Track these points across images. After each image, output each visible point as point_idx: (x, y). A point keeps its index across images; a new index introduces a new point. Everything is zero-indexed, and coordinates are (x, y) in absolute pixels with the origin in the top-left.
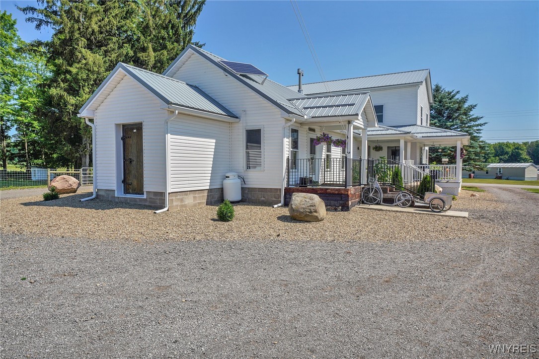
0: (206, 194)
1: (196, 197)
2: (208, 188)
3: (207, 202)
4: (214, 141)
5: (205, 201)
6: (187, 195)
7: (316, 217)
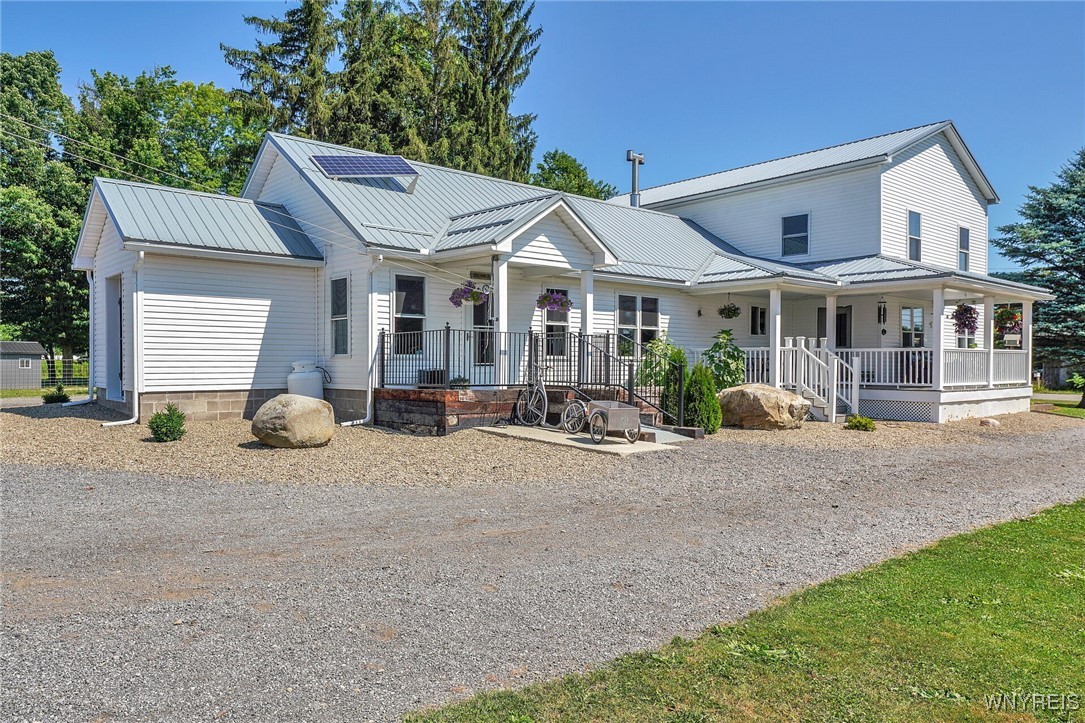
0: (244, 398)
1: (216, 403)
2: (249, 387)
3: (244, 413)
4: (269, 303)
5: (242, 412)
6: (188, 398)
7: (286, 440)
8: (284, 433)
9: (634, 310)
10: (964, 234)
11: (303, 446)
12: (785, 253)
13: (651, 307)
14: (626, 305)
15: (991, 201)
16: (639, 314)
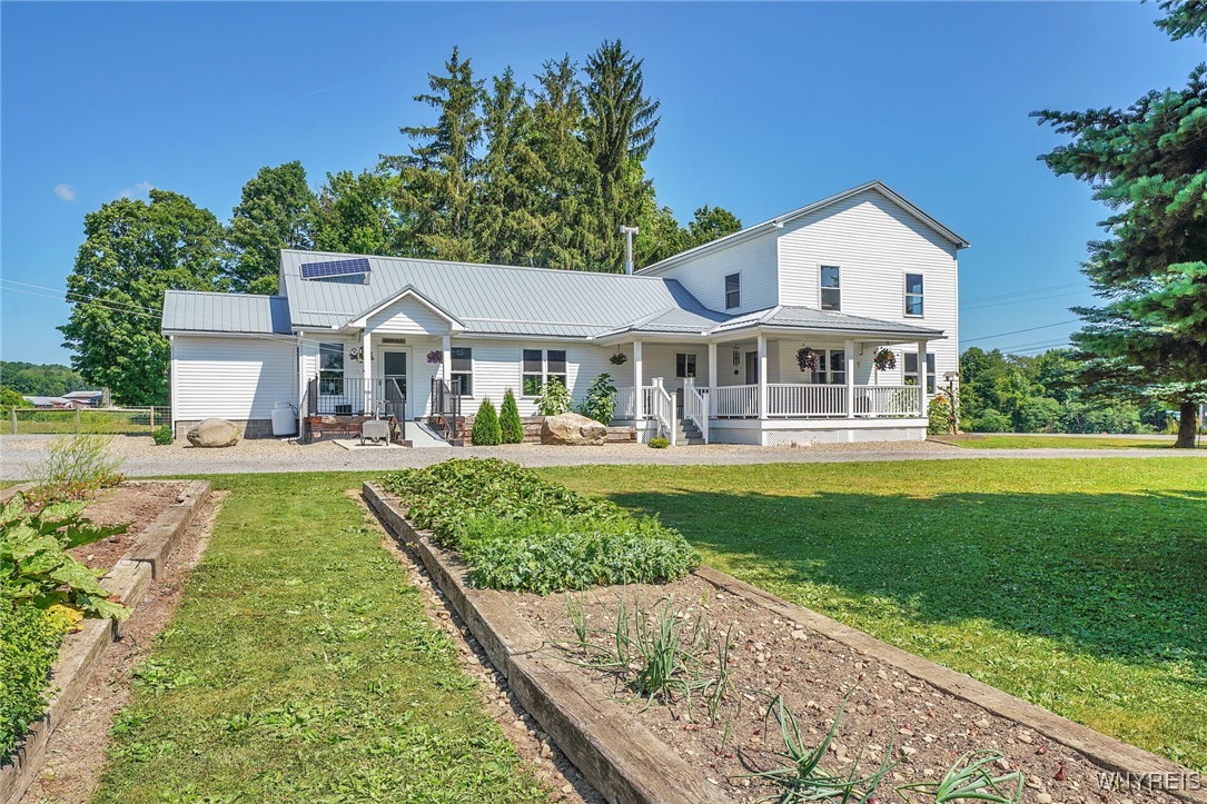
0: (244, 425)
2: (248, 418)
4: (261, 363)
7: (199, 442)
8: (197, 439)
9: (541, 360)
10: (914, 282)
11: (209, 446)
12: (728, 307)
13: (558, 358)
14: (532, 357)
15: (959, 246)
16: (545, 364)
